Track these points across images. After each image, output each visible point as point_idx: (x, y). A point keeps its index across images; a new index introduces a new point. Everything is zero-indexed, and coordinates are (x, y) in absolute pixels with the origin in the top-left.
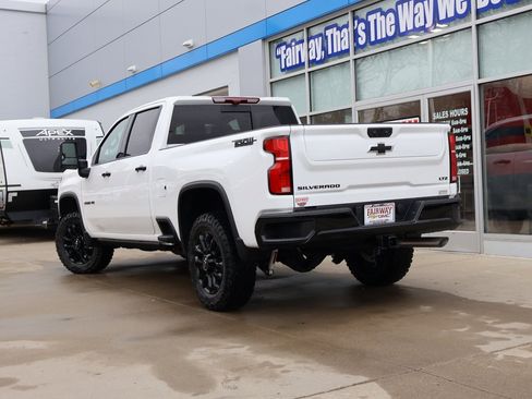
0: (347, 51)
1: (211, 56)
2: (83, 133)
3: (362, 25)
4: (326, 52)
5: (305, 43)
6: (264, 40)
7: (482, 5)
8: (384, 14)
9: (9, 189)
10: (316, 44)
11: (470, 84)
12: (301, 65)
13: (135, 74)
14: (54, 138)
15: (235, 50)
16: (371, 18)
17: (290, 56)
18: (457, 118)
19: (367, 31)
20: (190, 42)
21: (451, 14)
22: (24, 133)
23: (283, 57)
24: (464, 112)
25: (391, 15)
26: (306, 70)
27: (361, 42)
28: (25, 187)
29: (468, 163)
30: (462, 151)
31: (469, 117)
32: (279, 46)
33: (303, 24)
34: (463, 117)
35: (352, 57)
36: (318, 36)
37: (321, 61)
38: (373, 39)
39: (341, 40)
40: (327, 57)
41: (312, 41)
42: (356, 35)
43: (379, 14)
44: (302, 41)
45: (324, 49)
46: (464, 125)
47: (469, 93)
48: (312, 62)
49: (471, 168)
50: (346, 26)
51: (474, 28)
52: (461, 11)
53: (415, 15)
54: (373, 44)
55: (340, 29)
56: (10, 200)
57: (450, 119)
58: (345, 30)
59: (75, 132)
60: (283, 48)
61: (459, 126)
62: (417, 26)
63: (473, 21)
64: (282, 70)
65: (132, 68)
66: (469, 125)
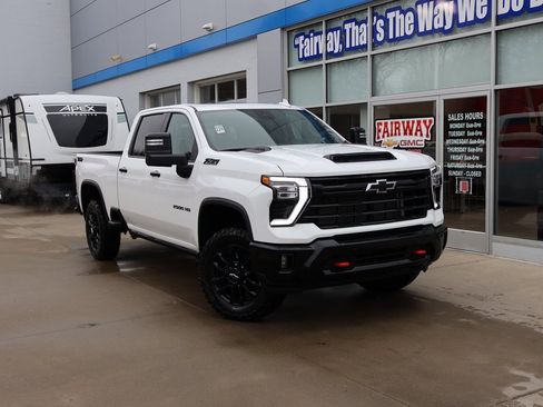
0: (365, 46)
1: (229, 41)
2: (104, 109)
3: (381, 22)
4: (344, 46)
5: (323, 35)
6: (283, 29)
7: (503, 11)
8: (404, 13)
9: (34, 163)
10: (334, 37)
11: (486, 88)
12: (318, 56)
13: (155, 52)
15: (254, 37)
16: (390, 16)
17: (309, 46)
18: (472, 121)
19: (386, 28)
20: (210, 25)
21: (471, 18)
22: (48, 109)
23: (301, 47)
24: (479, 115)
25: (410, 14)
26: (324, 62)
27: (380, 38)
28: (50, 160)
29: (481, 166)
30: (475, 154)
31: (483, 122)
32: (298, 36)
33: (322, 17)
34: (478, 121)
35: (369, 53)
36: (336, 29)
37: (339, 55)
38: (391, 36)
39: (359, 34)
40: (345, 50)
41: (330, 34)
42: (374, 31)
43: (398, 12)
44: (320, 33)
45: (343, 41)
46: (478, 129)
47: (485, 98)
48: (330, 55)
49: (483, 171)
50: (365, 22)
51: (493, 34)
52: (481, 16)
53: (434, 16)
54: (391, 41)
55: (359, 24)
56: (34, 173)
57: (464, 121)
58: (363, 25)
59: (96, 108)
60: (302, 38)
61: (473, 129)
62: (436, 27)
63: (493, 28)
64: (300, 60)
65: (154, 46)
66: (483, 129)
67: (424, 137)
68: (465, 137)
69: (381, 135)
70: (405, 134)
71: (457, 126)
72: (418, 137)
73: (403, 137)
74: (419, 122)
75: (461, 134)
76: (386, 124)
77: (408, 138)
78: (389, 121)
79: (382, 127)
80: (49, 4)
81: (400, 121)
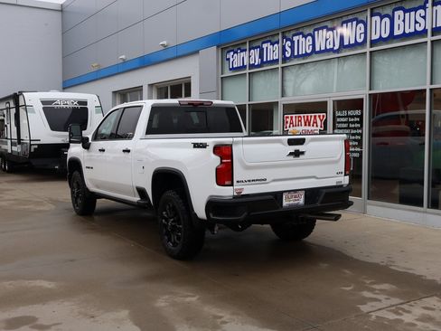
0: (277, 60)
1: (179, 54)
2: (85, 103)
3: (289, 43)
4: (262, 60)
5: (247, 52)
6: (218, 47)
7: (375, 37)
8: (305, 37)
9: (32, 143)
10: (255, 53)
11: (363, 93)
12: (243, 67)
13: (125, 62)
14: (65, 106)
15: (197, 52)
16: (295, 39)
17: (237, 59)
18: (353, 117)
19: (292, 47)
20: (165, 43)
21: (352, 42)
22: (43, 102)
23: (231, 60)
24: (358, 112)
25: (309, 38)
26: (247, 71)
27: (288, 55)
28: (43, 141)
29: (359, 149)
30: (355, 140)
31: (361, 117)
32: (229, 52)
33: (247, 38)
34: (357, 116)
35: (280, 65)
36: (256, 48)
37: (258, 66)
38: (296, 54)
39: (273, 52)
40: (262, 64)
41: (252, 51)
42: (284, 50)
43: (301, 36)
44: (245, 50)
45: (261, 56)
46: (357, 122)
47: (362, 99)
48: (252, 66)
49: (361, 153)
50: (278, 43)
51: (368, 54)
52: (360, 40)
53: (327, 40)
54: (296, 57)
55: (273, 44)
56: (32, 150)
57: (347, 116)
58: (276, 45)
59: (80, 103)
60: (232, 53)
61: (354, 123)
62: (328, 48)
63: (368, 49)
64: (230, 69)
65: (123, 57)
66: (361, 122)
67: (319, 128)
68: (348, 128)
69: (288, 125)
70: (305, 125)
71: (342, 120)
72: (315, 128)
73: (303, 128)
74: (315, 117)
75: (345, 125)
76: (292, 118)
77: (307, 128)
78: (294, 116)
79: (289, 120)
80: (46, 25)
81: (302, 115)
